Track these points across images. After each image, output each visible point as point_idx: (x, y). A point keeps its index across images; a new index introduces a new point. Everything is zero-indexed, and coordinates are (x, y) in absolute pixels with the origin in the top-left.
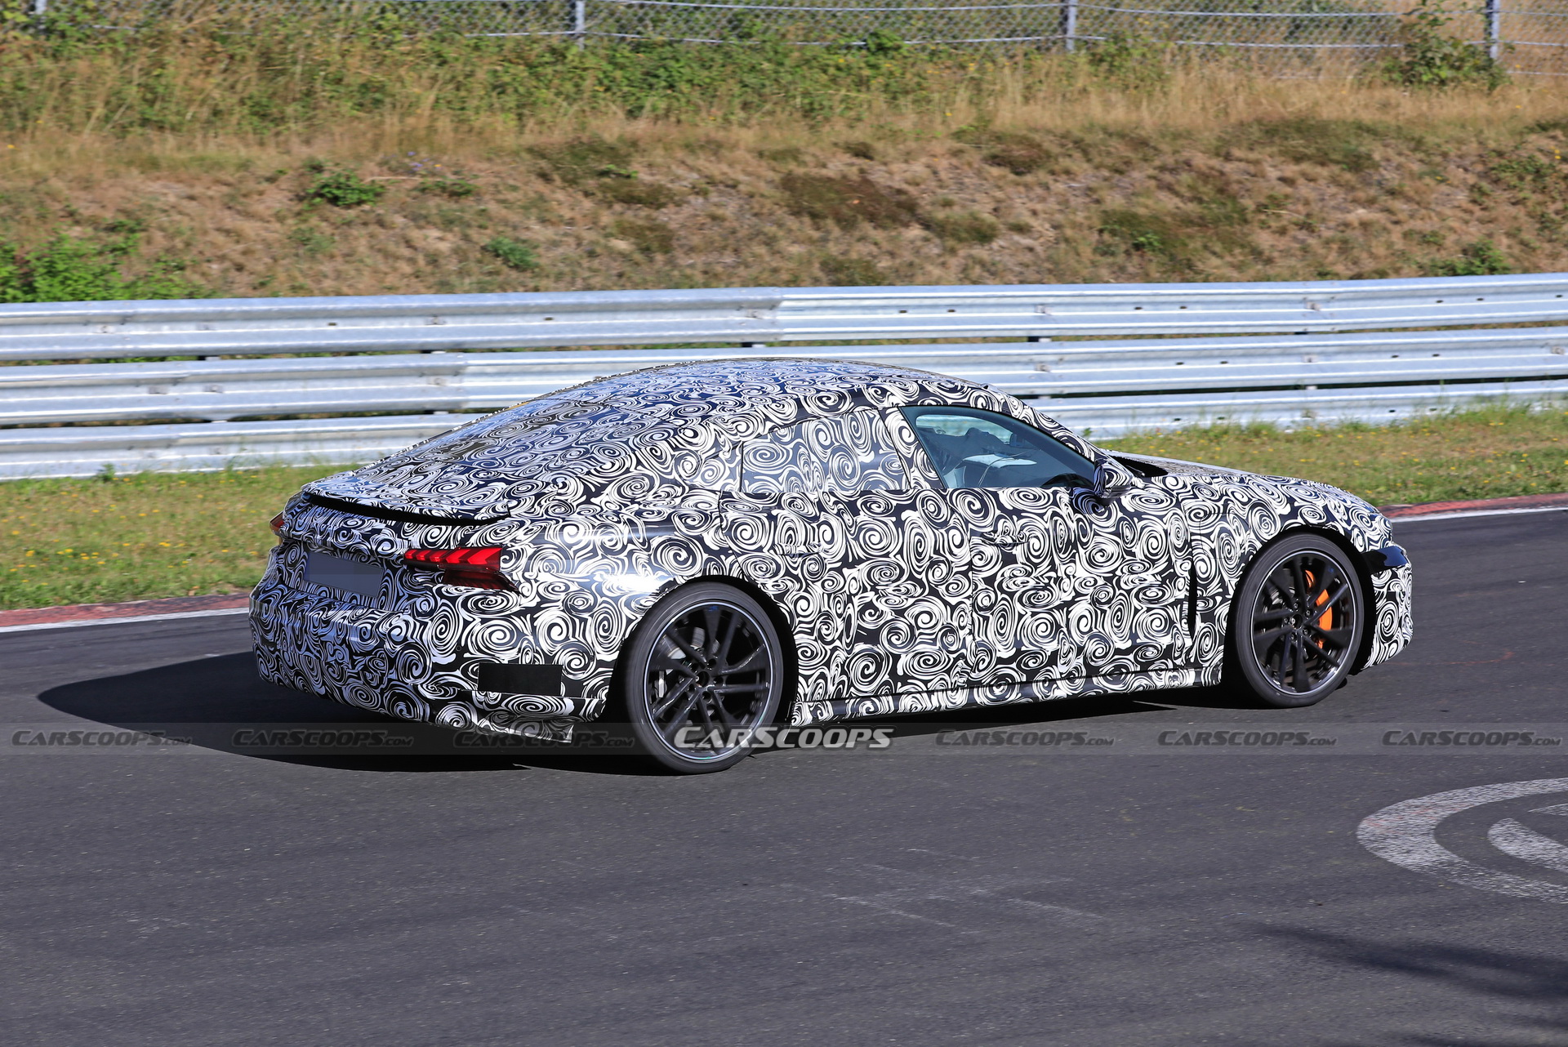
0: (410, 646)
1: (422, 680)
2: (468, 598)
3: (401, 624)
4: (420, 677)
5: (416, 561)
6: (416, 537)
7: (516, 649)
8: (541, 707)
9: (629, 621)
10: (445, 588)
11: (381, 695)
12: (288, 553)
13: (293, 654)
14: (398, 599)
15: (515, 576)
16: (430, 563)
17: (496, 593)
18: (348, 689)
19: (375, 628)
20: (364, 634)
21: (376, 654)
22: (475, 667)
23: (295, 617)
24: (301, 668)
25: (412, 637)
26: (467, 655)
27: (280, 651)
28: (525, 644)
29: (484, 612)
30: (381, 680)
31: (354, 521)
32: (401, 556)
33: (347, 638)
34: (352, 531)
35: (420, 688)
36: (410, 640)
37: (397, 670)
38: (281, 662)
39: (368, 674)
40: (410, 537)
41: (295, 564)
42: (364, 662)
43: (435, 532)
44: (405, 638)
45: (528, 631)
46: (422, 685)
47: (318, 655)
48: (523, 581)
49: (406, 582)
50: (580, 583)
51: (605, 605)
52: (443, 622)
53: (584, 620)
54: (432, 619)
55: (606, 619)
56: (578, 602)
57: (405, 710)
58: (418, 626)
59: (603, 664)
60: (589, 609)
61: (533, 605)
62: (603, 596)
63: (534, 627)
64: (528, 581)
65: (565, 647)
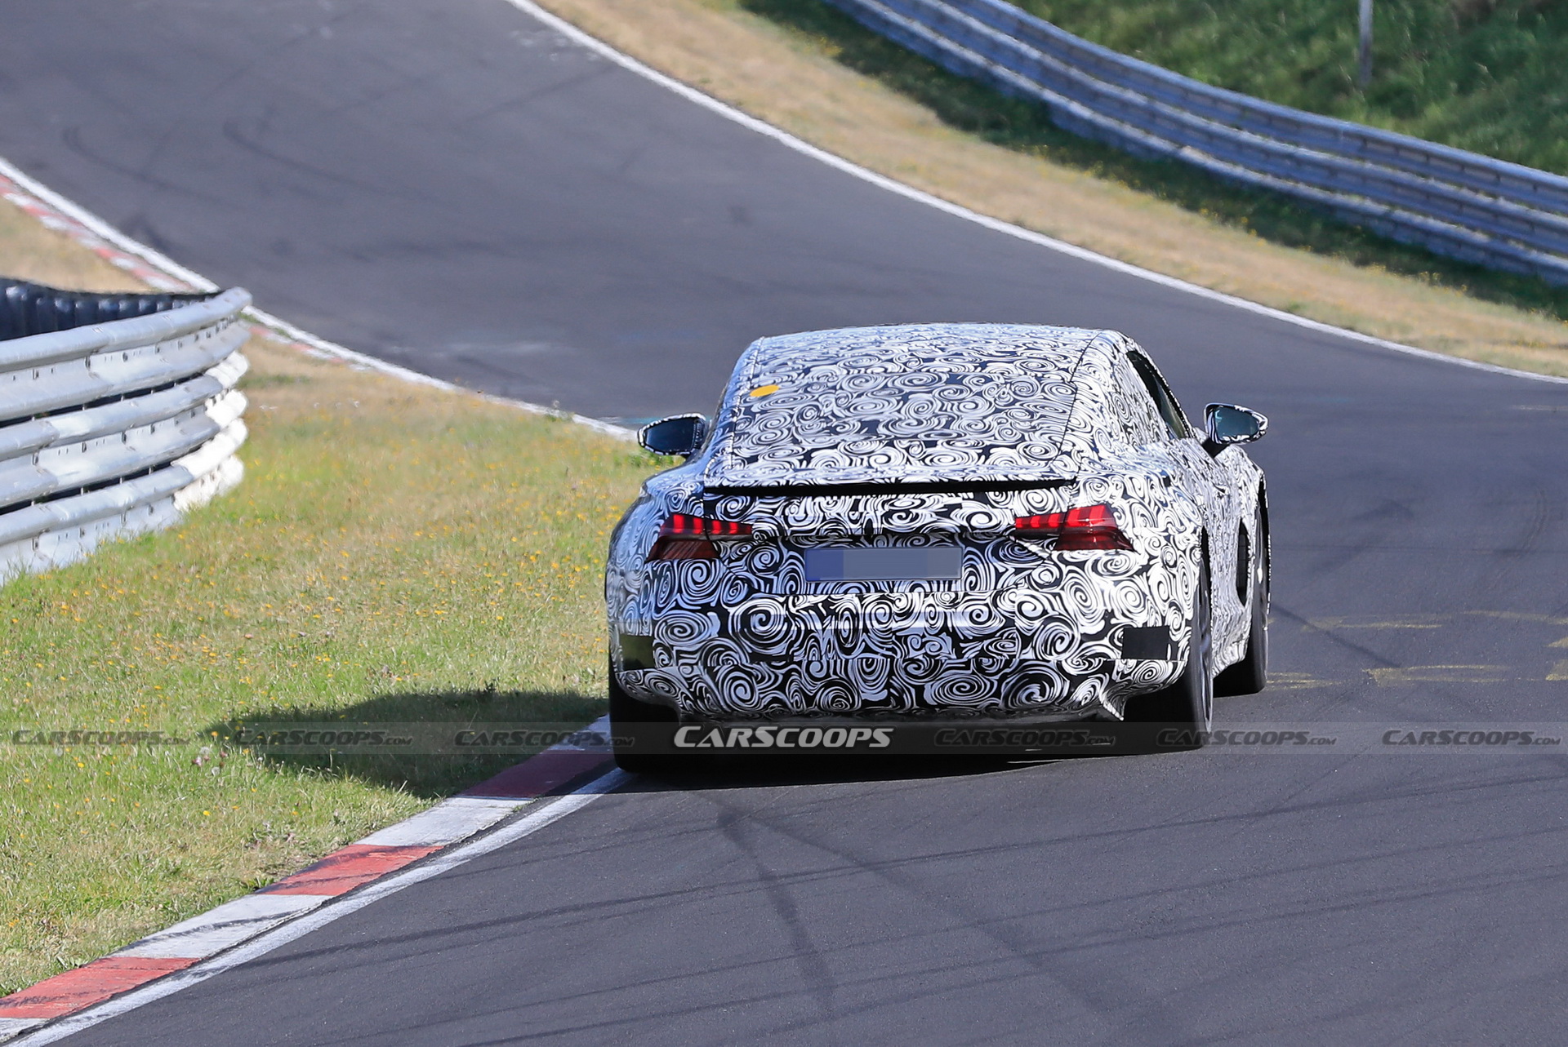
0: (1052, 619)
1: (1067, 654)
2: (1096, 562)
3: (1023, 598)
4: (1065, 651)
5: (1029, 529)
6: (1020, 504)
7: (1146, 611)
8: (1155, 672)
9: (1195, 575)
10: (1067, 555)
11: (1000, 681)
12: (752, 558)
13: (832, 662)
14: (999, 575)
15: (1128, 534)
16: (1043, 530)
17: (1117, 553)
18: (937, 685)
19: (992, 608)
20: (978, 616)
21: (1002, 635)
22: (1119, 634)
23: (836, 619)
24: (843, 676)
25: (1054, 610)
26: (1113, 621)
27: (799, 663)
28: (1150, 605)
29: (1113, 574)
30: (1008, 664)
31: (905, 501)
32: (1013, 527)
33: (950, 625)
34: (914, 511)
35: (1064, 664)
36: (1051, 613)
37: (1034, 648)
38: (795, 676)
39: (985, 660)
40: (1010, 506)
41: (775, 568)
42: (979, 648)
43: (1037, 496)
44: (1045, 612)
45: (1147, 592)
46: (1066, 660)
47: (890, 653)
48: (1134, 538)
49: (1005, 556)
50: (1165, 538)
51: (1181, 559)
52: (1078, 590)
53: (1174, 576)
54: (1063, 589)
55: (1184, 573)
56: (1169, 557)
57: (1037, 692)
58: (1050, 597)
59: (1187, 622)
60: (1175, 564)
61: (1145, 562)
62: (1178, 549)
63: (1150, 587)
64: (1137, 537)
65: (1170, 606)
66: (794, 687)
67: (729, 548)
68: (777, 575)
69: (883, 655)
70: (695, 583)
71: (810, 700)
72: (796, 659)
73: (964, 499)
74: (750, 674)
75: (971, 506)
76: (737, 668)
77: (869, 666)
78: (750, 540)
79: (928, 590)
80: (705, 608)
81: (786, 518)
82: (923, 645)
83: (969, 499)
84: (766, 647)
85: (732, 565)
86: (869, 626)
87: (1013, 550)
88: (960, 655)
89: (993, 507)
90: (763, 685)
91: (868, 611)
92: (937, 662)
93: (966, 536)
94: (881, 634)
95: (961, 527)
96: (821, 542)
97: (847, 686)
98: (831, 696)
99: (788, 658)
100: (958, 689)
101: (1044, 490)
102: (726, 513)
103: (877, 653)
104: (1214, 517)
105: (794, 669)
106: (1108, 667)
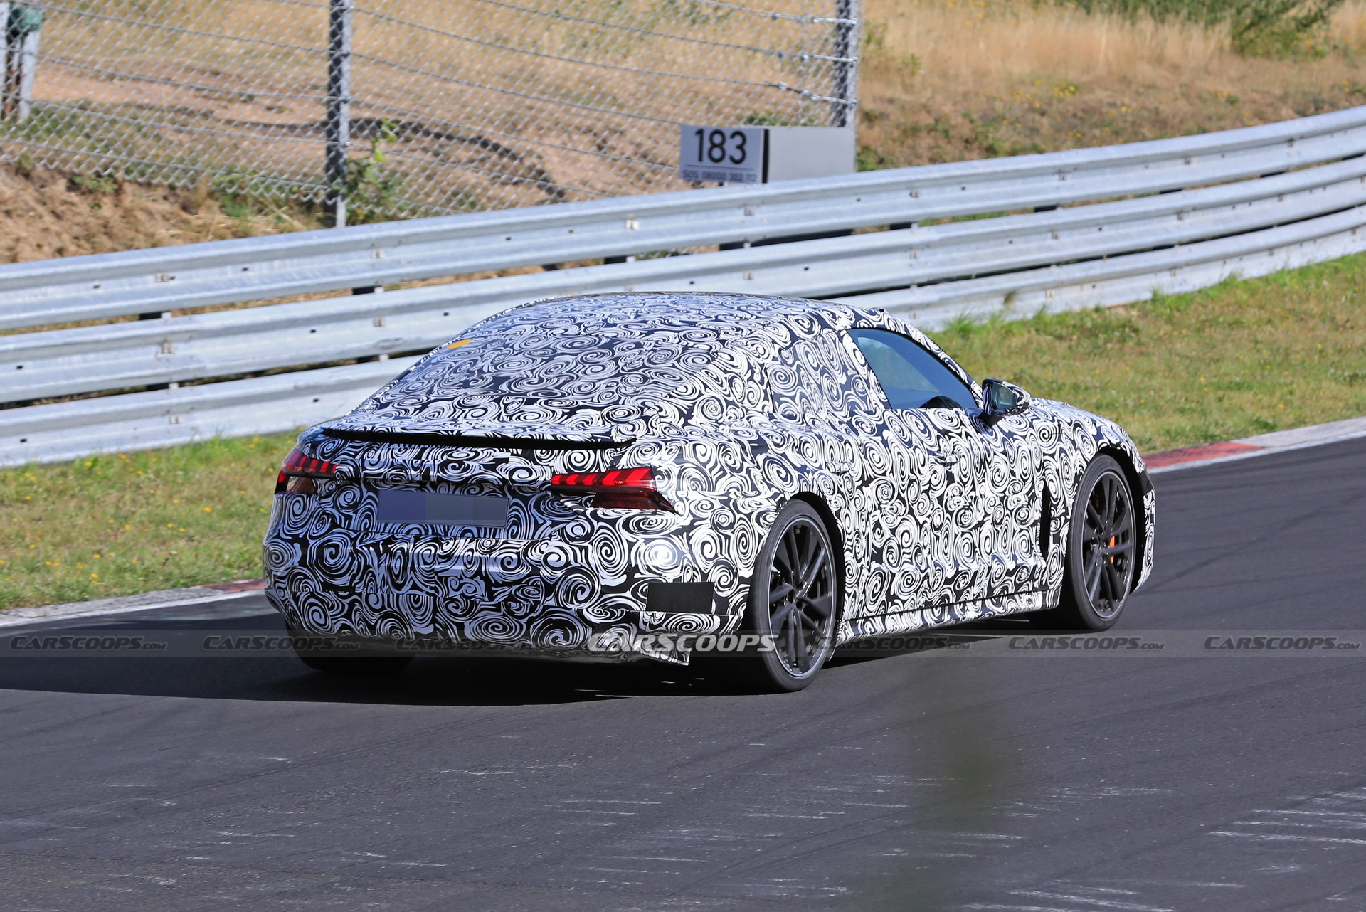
0: (574, 570)
1: (588, 604)
2: (628, 520)
3: (553, 549)
4: (585, 600)
5: (562, 487)
6: (558, 463)
7: (679, 568)
8: (694, 625)
9: (761, 537)
10: (600, 512)
11: (529, 624)
12: (339, 496)
13: (385, 596)
14: (537, 526)
15: (670, 495)
16: (578, 488)
17: (654, 514)
18: (474, 624)
19: (522, 557)
20: (509, 563)
21: (528, 582)
22: (644, 587)
23: (391, 556)
24: (396, 609)
25: (576, 561)
26: (637, 576)
27: (360, 595)
28: (686, 562)
29: (645, 532)
30: (533, 609)
31: (461, 453)
32: (548, 483)
33: (483, 569)
34: (466, 462)
35: (585, 612)
36: (574, 565)
37: (557, 596)
38: (357, 607)
39: (513, 604)
40: (551, 464)
41: (354, 507)
42: (508, 593)
43: (577, 456)
44: (568, 563)
45: (686, 550)
46: (587, 609)
47: (433, 592)
48: (677, 500)
49: (545, 509)
50: (721, 501)
51: (741, 522)
52: (605, 545)
53: (728, 537)
54: (591, 543)
55: (743, 535)
56: (722, 519)
57: (562, 637)
58: (577, 550)
59: (742, 580)
60: (731, 526)
61: (687, 523)
62: (739, 512)
63: (690, 546)
64: (681, 499)
65: (716, 565)
66: (358, 616)
67: (323, 485)
68: (356, 513)
69: (427, 593)
70: (295, 515)
71: (372, 628)
72: (358, 591)
73: (512, 454)
74: (322, 602)
75: (516, 462)
76: (312, 595)
77: (416, 602)
78: (334, 479)
79: (476, 536)
80: (295, 539)
81: (363, 461)
82: (461, 586)
83: (517, 455)
84: (334, 578)
85: (323, 501)
86: (416, 566)
87: (552, 504)
88: (491, 598)
89: (536, 463)
90: (334, 612)
91: (417, 551)
92: (472, 603)
93: (507, 487)
94: (426, 574)
95: (503, 480)
96: (394, 486)
97: (401, 620)
98: (388, 626)
99: (351, 589)
100: (493, 628)
101: (591, 451)
102: (322, 454)
103: (422, 591)
104: (911, 482)
105: (356, 600)
106: (632, 618)
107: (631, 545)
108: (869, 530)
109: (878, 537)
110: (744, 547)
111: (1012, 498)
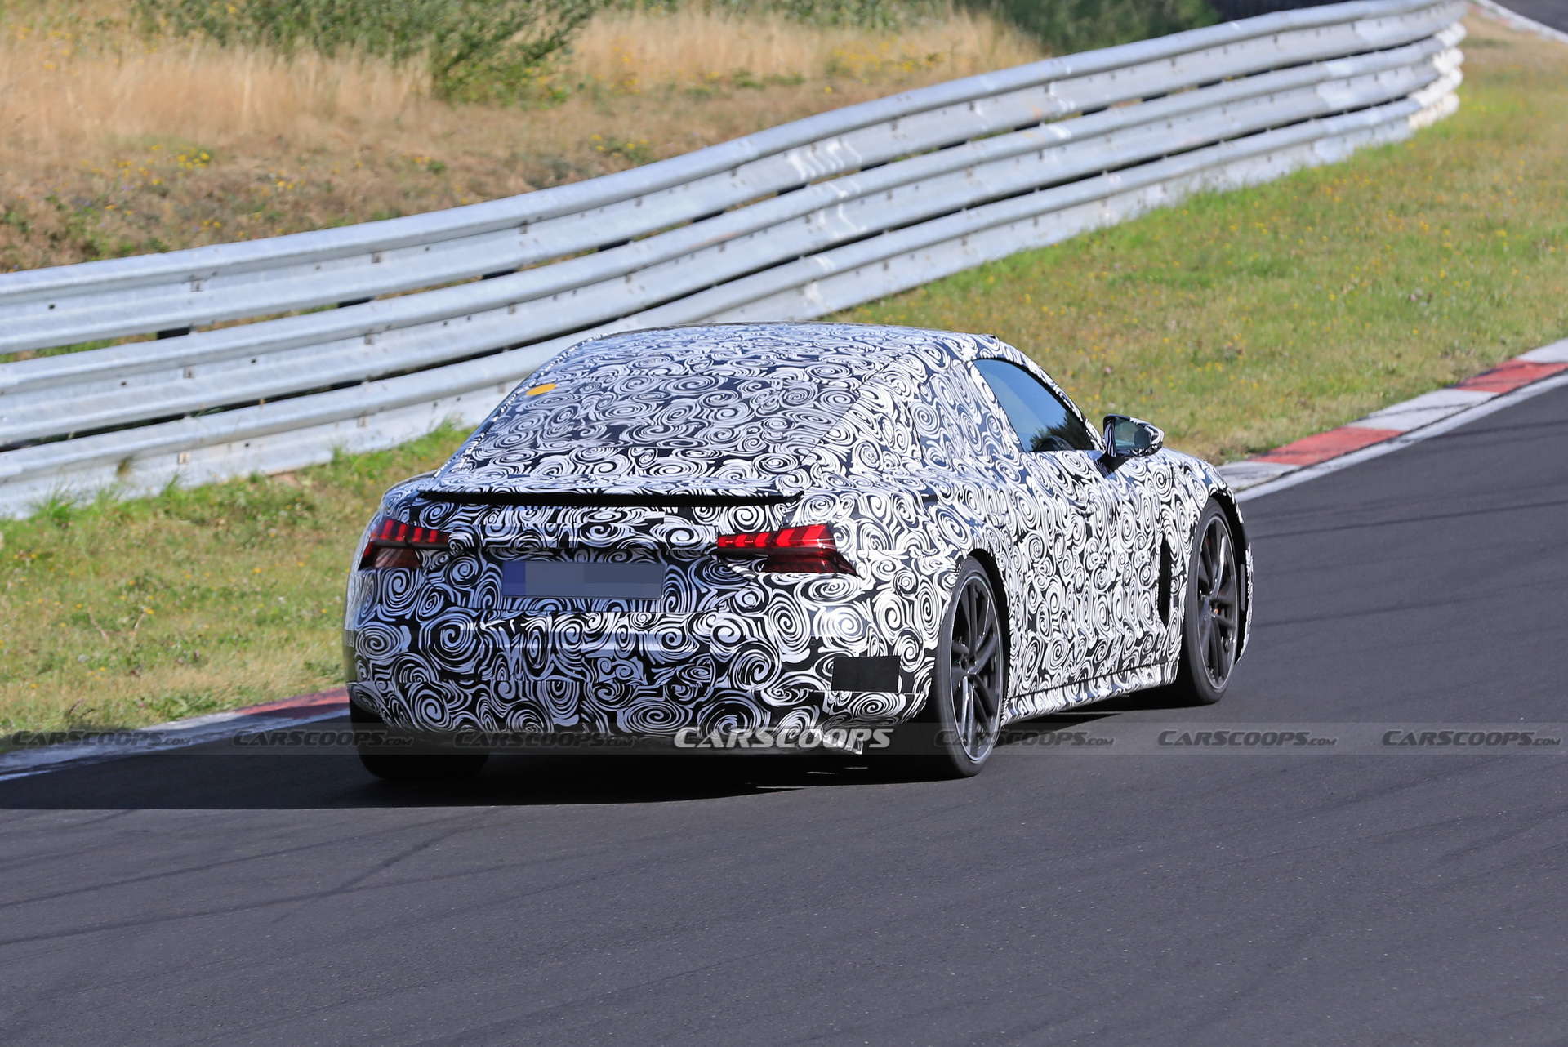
0: (750, 646)
1: (767, 684)
2: (808, 585)
3: (722, 623)
4: (764, 680)
5: (729, 549)
6: (724, 521)
7: (865, 639)
8: (880, 706)
9: (944, 602)
10: (774, 577)
11: (696, 710)
12: (451, 569)
13: (520, 683)
14: (700, 596)
15: (851, 556)
16: (749, 550)
17: (835, 577)
18: (630, 712)
19: (687, 632)
20: (672, 640)
21: (695, 661)
22: (829, 663)
23: (526, 636)
24: (533, 698)
25: (752, 635)
26: (821, 650)
27: (488, 683)
28: (871, 633)
29: (827, 599)
30: (702, 692)
31: (605, 514)
32: (714, 545)
33: (641, 648)
34: (613, 525)
35: (763, 694)
36: (750, 639)
37: (730, 676)
38: (484, 697)
39: (678, 688)
40: (715, 523)
41: (472, 581)
42: (672, 674)
43: (744, 513)
44: (743, 638)
45: (870, 619)
46: (765, 690)
47: (579, 676)
48: (858, 561)
49: (708, 576)
50: (902, 561)
51: (924, 584)
52: (783, 615)
53: (911, 603)
54: (767, 613)
55: (927, 600)
56: (905, 582)
57: (735, 724)
58: (751, 622)
59: (928, 653)
60: (914, 590)
61: (870, 587)
62: (921, 574)
63: (874, 614)
64: (862, 560)
65: (902, 635)
66: (484, 708)
67: (429, 557)
68: (475, 588)
69: (572, 678)
70: (395, 593)
71: (501, 722)
72: (484, 679)
73: (667, 514)
74: (439, 693)
75: (673, 522)
76: (426, 686)
77: (558, 689)
78: (448, 550)
79: (626, 609)
80: (400, 621)
81: (483, 528)
82: (614, 669)
83: (673, 514)
84: (454, 664)
85: (431, 576)
86: (558, 646)
87: (717, 570)
88: (651, 681)
89: (696, 523)
90: (453, 705)
91: (558, 630)
92: (627, 688)
93: (665, 552)
94: (571, 656)
95: (660, 544)
96: (521, 555)
97: (539, 711)
98: (522, 719)
99: (476, 677)
100: (652, 717)
101: (758, 507)
102: (428, 521)
103: (566, 676)
104: (1057, 536)
105: (482, 690)
106: (816, 699)
107: (812, 615)
108: (1026, 594)
109: (1032, 601)
110: (929, 614)
111: (1138, 554)
